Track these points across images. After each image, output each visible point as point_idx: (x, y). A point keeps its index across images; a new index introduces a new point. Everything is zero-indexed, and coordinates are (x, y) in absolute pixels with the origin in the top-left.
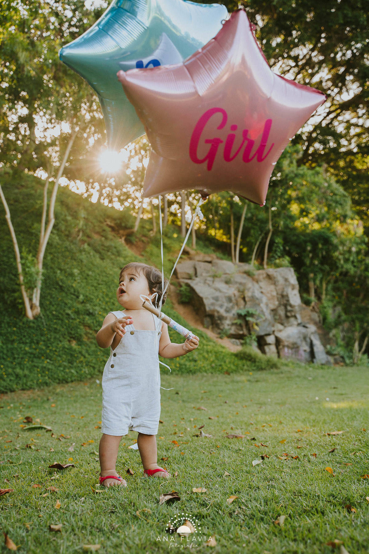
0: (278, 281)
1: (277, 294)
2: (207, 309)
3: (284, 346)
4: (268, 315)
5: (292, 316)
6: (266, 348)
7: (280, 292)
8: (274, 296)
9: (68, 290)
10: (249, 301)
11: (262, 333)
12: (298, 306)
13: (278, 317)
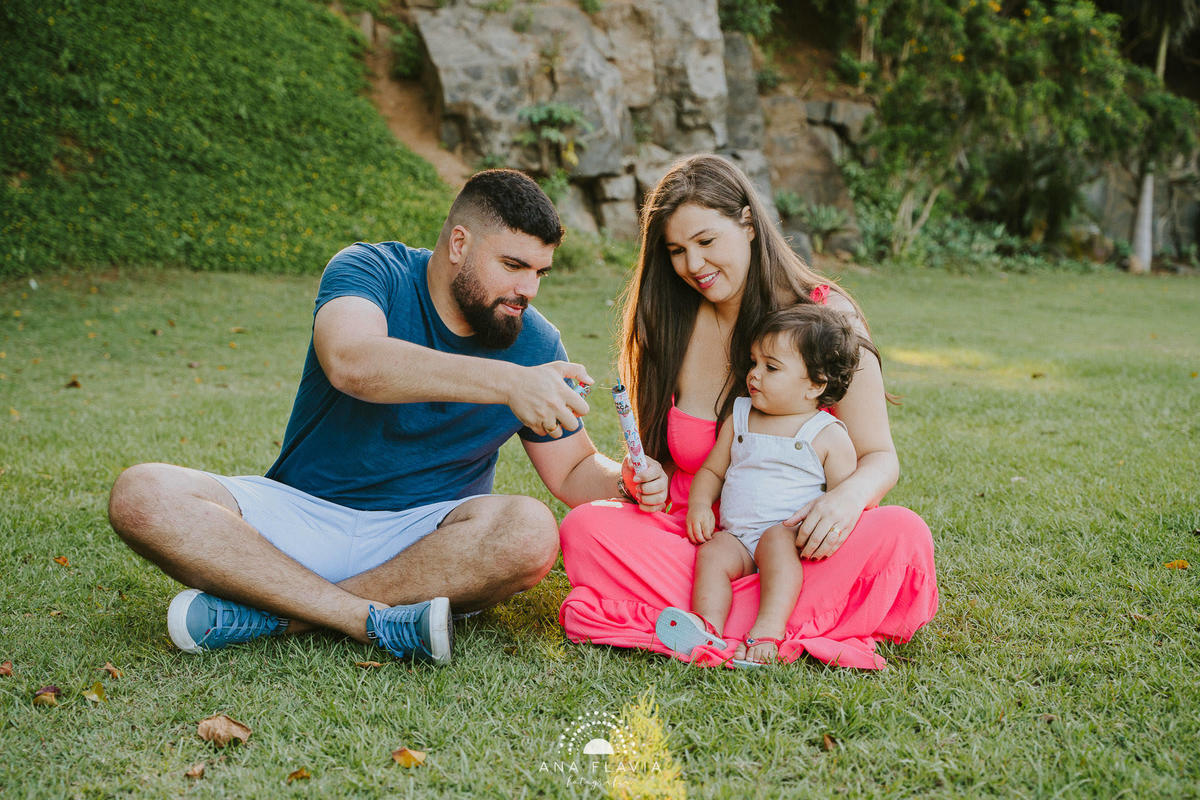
0: (661, 30)
1: (656, 65)
2: (448, 99)
4: (614, 120)
5: (698, 127)
6: (607, 210)
7: (663, 63)
8: (644, 71)
9: (31, 33)
10: (565, 83)
11: (592, 171)
12: (716, 99)
13: (648, 128)
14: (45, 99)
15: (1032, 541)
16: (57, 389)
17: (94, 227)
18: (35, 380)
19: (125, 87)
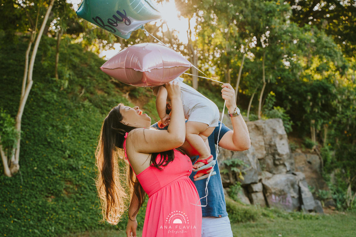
0: (266, 132)
1: (265, 144)
3: (271, 194)
4: (254, 164)
5: (281, 164)
6: (253, 196)
7: (268, 143)
8: (262, 146)
9: (56, 146)
11: (248, 182)
12: (286, 155)
13: (265, 166)
14: (60, 168)
17: (79, 215)
19: (88, 162)
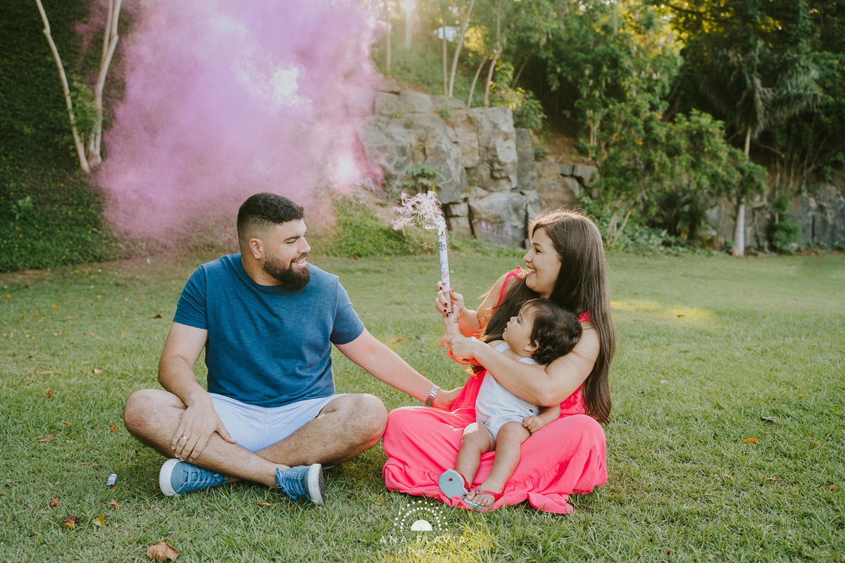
0: (482, 127)
1: (479, 145)
3: (480, 220)
5: (502, 178)
6: (454, 221)
7: (483, 144)
8: (474, 148)
10: (431, 155)
11: (445, 201)
12: (511, 163)
13: (475, 178)
15: (668, 424)
16: (149, 319)
18: (140, 314)
